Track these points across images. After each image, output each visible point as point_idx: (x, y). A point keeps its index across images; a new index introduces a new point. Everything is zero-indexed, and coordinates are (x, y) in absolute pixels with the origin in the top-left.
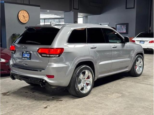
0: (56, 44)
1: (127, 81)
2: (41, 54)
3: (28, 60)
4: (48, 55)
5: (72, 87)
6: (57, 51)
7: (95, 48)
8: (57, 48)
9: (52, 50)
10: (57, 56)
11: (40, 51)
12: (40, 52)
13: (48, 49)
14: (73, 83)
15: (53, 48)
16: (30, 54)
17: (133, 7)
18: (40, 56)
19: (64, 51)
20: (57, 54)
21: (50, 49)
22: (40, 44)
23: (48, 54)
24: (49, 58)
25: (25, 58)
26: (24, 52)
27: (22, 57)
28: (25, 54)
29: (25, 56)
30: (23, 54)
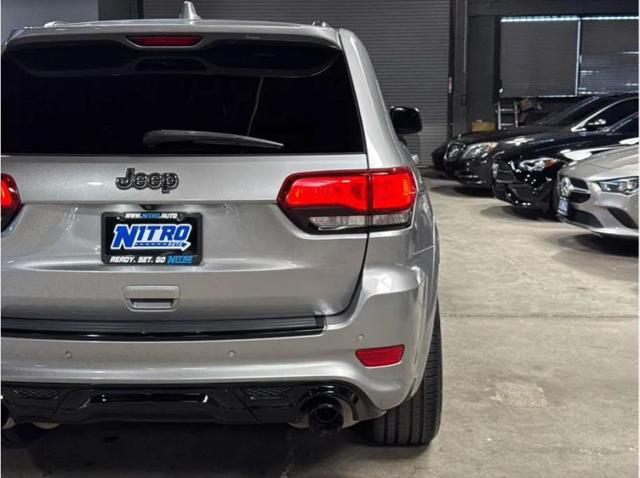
22: (282, 145)
24: (368, 239)
25: (142, 259)
26: (128, 216)
27: (107, 253)
28: (143, 229)
29: (136, 240)
30: (115, 232)
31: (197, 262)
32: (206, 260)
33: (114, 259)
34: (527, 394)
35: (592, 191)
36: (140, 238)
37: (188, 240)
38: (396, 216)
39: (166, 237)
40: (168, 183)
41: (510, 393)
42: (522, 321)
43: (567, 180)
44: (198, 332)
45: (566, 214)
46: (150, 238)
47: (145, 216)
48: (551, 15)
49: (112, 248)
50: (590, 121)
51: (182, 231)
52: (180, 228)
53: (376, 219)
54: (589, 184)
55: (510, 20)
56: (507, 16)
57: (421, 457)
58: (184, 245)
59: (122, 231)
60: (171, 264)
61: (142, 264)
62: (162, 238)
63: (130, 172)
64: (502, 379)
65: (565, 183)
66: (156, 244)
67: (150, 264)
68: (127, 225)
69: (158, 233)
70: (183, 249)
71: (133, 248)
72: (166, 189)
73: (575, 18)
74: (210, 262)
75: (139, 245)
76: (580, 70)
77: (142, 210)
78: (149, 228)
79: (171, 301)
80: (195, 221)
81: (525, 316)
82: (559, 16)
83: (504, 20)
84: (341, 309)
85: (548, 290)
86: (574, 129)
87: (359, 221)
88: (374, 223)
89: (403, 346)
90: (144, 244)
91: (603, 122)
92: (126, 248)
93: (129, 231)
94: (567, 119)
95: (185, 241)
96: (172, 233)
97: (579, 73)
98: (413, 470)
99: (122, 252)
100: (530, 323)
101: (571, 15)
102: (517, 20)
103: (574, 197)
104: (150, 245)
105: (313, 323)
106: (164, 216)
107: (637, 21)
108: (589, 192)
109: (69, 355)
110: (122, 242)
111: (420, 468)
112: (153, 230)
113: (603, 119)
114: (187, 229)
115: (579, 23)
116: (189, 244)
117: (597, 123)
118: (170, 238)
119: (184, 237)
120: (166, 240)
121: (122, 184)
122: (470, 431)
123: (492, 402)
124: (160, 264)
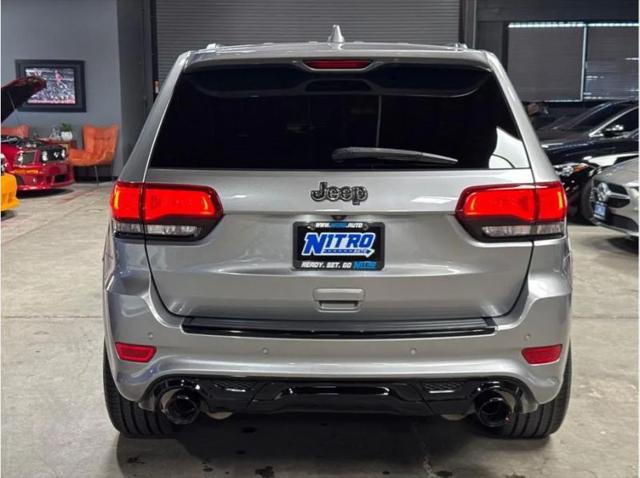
16: (383, 230)
22: (456, 161)
24: (533, 247)
25: (330, 265)
26: (318, 225)
27: (298, 258)
28: (331, 237)
29: (324, 248)
30: (306, 240)
31: (379, 267)
32: (387, 266)
33: (305, 264)
34: (622, 391)
35: (632, 197)
36: (328, 245)
37: (373, 248)
38: (553, 226)
39: (352, 245)
40: (359, 195)
41: (605, 389)
42: (591, 322)
43: (604, 186)
44: (362, 331)
45: (603, 218)
46: (338, 245)
47: (334, 226)
48: (558, 21)
49: (303, 254)
50: (607, 127)
51: (367, 239)
52: (365, 237)
53: (540, 229)
54: (628, 189)
55: (518, 26)
56: (515, 22)
57: (547, 449)
58: (368, 252)
59: (312, 239)
60: (356, 269)
61: (330, 269)
62: (348, 245)
63: (323, 185)
64: (594, 377)
65: (602, 189)
66: (343, 251)
67: (337, 269)
68: (316, 234)
69: (345, 241)
70: (368, 255)
71: (322, 254)
72: (356, 201)
73: (580, 25)
74: (392, 268)
75: (327, 251)
76: (585, 75)
77: (331, 220)
78: (337, 236)
79: (356, 303)
80: (378, 229)
81: (591, 318)
82: (566, 22)
83: (511, 26)
84: (507, 311)
85: (603, 293)
86: (592, 135)
87: (525, 230)
88: (538, 232)
89: (561, 345)
90: (332, 251)
91: (621, 128)
92: (315, 254)
93: (319, 239)
94: (582, 124)
95: (369, 248)
96: (357, 241)
97: (585, 79)
98: (543, 461)
99: (313, 258)
100: (599, 324)
101: (577, 21)
102: (524, 26)
103: (611, 202)
104: (337, 251)
105: (482, 324)
106: (351, 225)
107: (637, 28)
108: (628, 198)
109: (265, 351)
110: (312, 249)
111: (547, 459)
112: (340, 238)
113: (620, 124)
114: (371, 237)
115: (585, 30)
116: (373, 251)
117: (614, 129)
118: (355, 246)
119: (367, 245)
120: (352, 247)
121: (317, 196)
122: (582, 425)
123: (592, 398)
124: (346, 269)
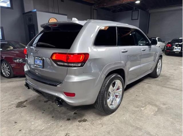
0: (77, 48)
1: (151, 84)
2: (55, 61)
3: (40, 69)
4: (66, 64)
5: (99, 104)
6: (80, 57)
7: (126, 52)
8: (79, 54)
9: (72, 56)
10: (79, 65)
11: (54, 57)
12: (54, 59)
13: (66, 55)
14: (101, 100)
15: (73, 54)
16: (43, 60)
17: (137, 18)
18: (55, 65)
19: (89, 58)
20: (79, 63)
21: (68, 55)
22: (55, 46)
23: (66, 61)
24: (67, 69)
25: (37, 66)
26: (36, 58)
27: (34, 64)
30: (35, 60)
31: (43, 68)
34: (151, 110)
41: (148, 108)
60: (40, 67)
79: (40, 74)
88: (69, 65)
106: (39, 59)
110: (36, 62)
120: (40, 63)
121: (33, 52)
